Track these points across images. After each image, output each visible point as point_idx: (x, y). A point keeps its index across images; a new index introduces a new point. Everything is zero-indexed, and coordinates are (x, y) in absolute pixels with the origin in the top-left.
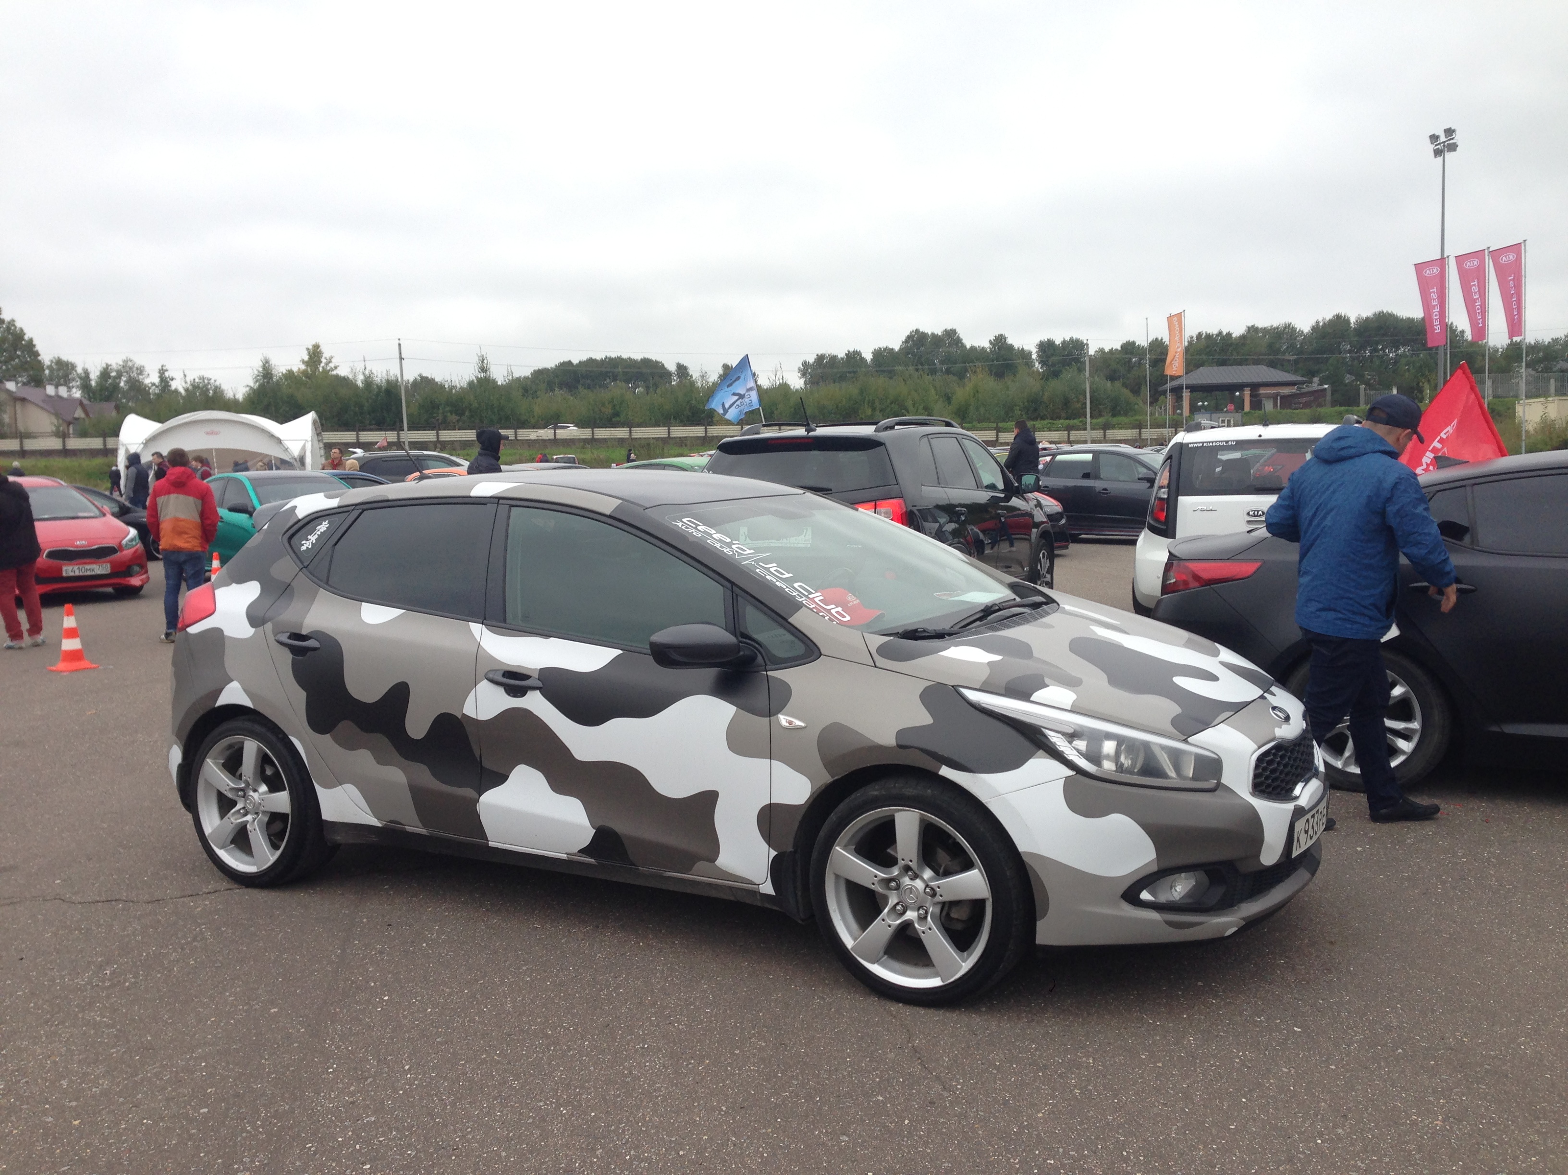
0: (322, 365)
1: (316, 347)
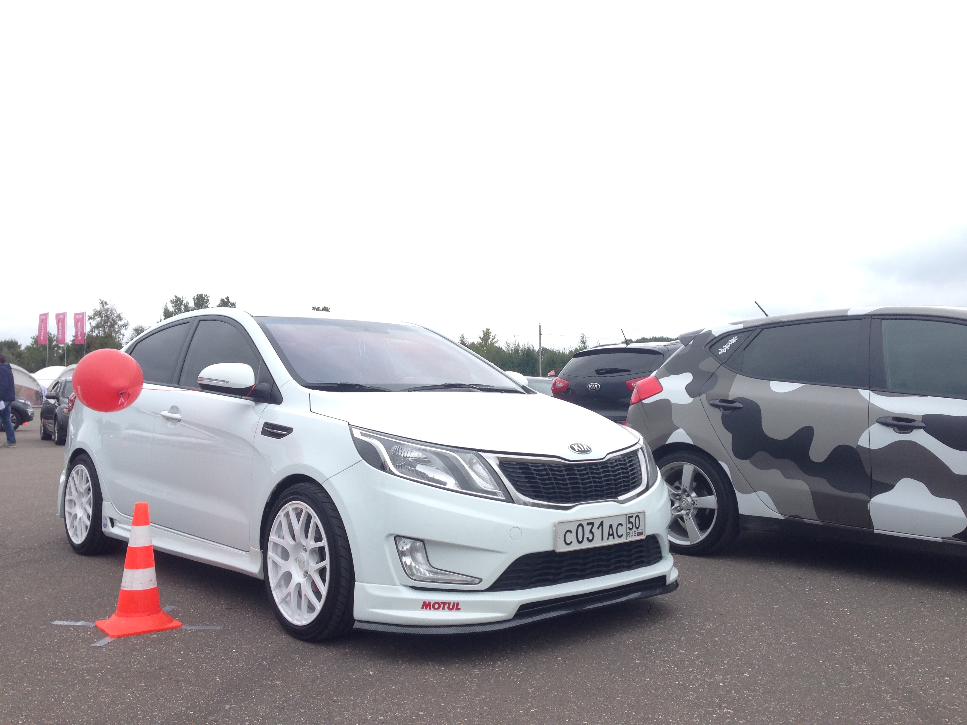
0: (490, 340)
1: (488, 330)
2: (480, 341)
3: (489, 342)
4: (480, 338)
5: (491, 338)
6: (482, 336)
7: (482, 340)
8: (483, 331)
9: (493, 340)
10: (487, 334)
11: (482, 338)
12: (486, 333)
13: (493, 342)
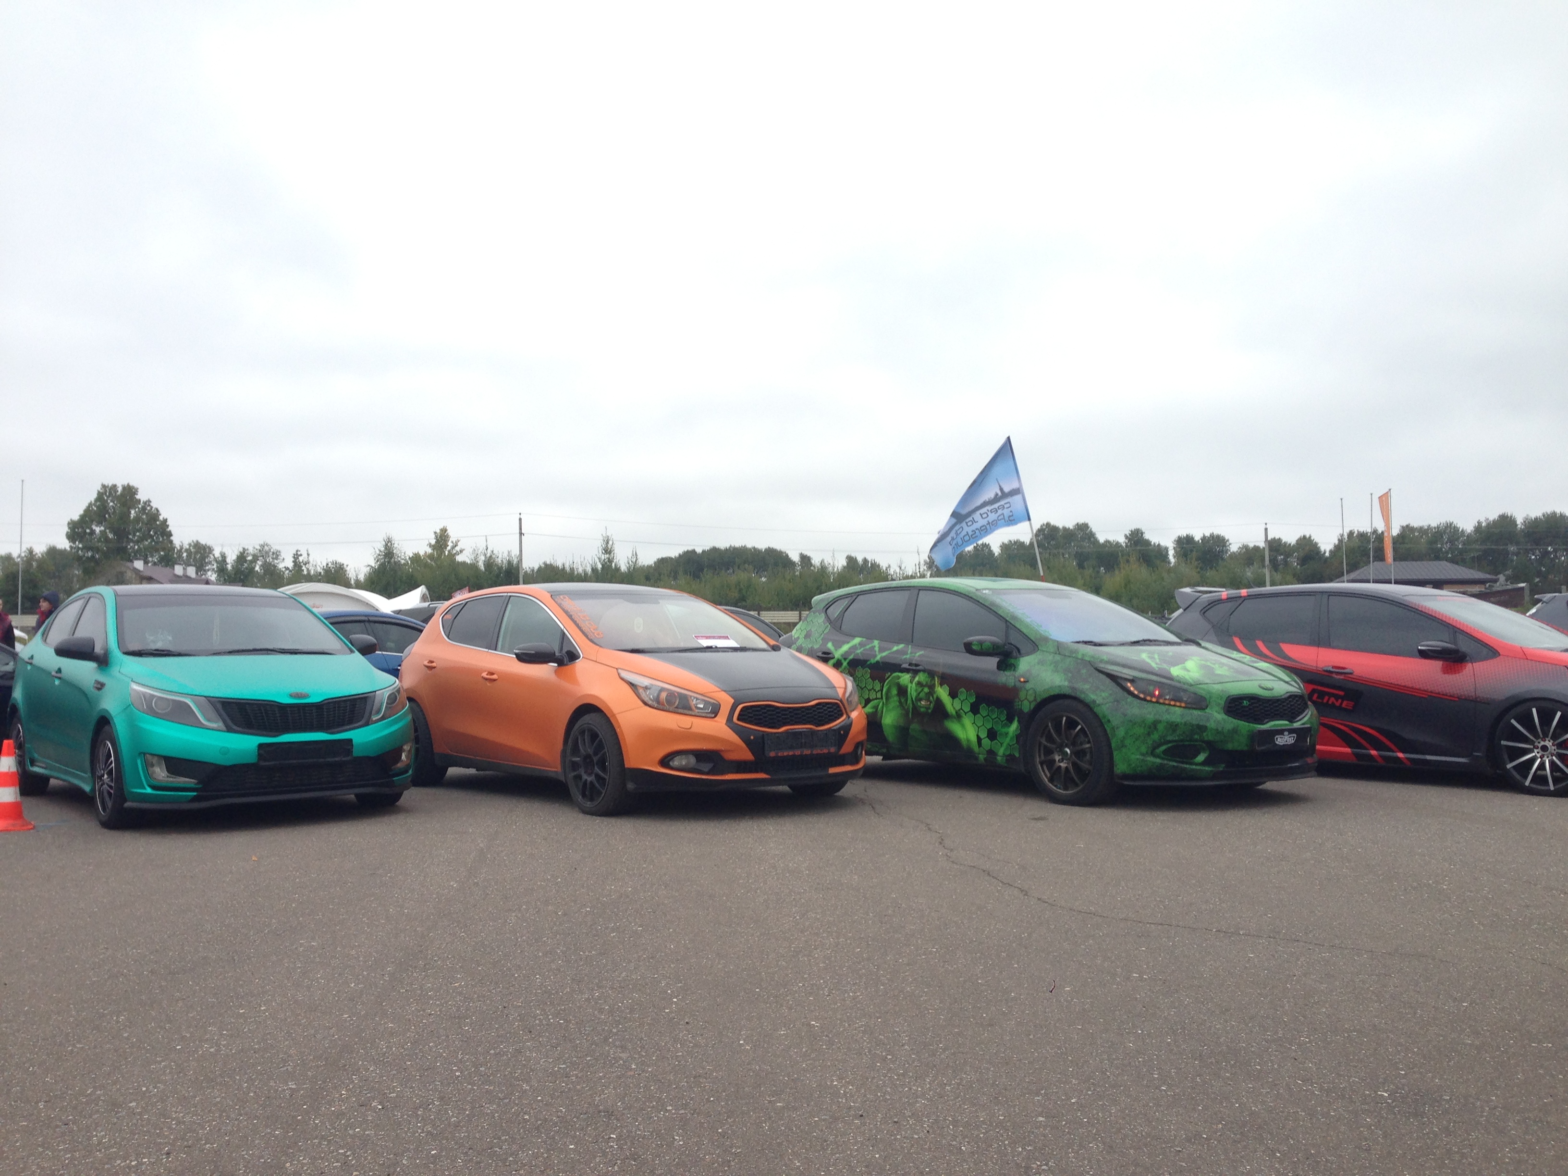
0: (449, 548)
1: (444, 531)
2: (429, 551)
3: (447, 553)
4: (430, 545)
5: (450, 544)
6: (433, 542)
7: (433, 550)
8: (435, 533)
9: (453, 548)
10: (442, 538)
11: (433, 546)
12: (440, 537)
13: (454, 552)
